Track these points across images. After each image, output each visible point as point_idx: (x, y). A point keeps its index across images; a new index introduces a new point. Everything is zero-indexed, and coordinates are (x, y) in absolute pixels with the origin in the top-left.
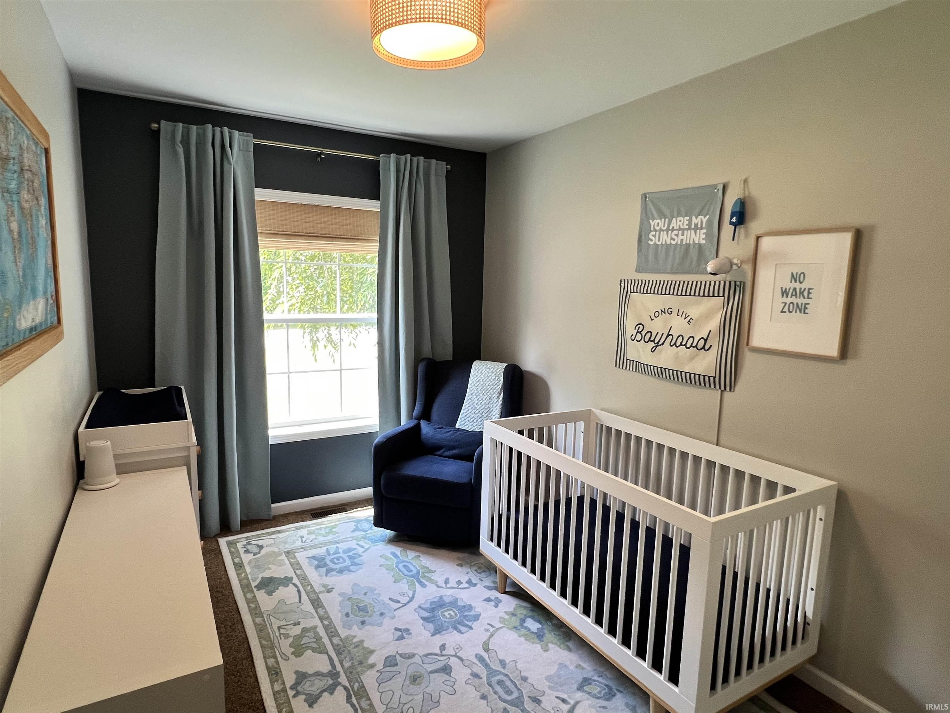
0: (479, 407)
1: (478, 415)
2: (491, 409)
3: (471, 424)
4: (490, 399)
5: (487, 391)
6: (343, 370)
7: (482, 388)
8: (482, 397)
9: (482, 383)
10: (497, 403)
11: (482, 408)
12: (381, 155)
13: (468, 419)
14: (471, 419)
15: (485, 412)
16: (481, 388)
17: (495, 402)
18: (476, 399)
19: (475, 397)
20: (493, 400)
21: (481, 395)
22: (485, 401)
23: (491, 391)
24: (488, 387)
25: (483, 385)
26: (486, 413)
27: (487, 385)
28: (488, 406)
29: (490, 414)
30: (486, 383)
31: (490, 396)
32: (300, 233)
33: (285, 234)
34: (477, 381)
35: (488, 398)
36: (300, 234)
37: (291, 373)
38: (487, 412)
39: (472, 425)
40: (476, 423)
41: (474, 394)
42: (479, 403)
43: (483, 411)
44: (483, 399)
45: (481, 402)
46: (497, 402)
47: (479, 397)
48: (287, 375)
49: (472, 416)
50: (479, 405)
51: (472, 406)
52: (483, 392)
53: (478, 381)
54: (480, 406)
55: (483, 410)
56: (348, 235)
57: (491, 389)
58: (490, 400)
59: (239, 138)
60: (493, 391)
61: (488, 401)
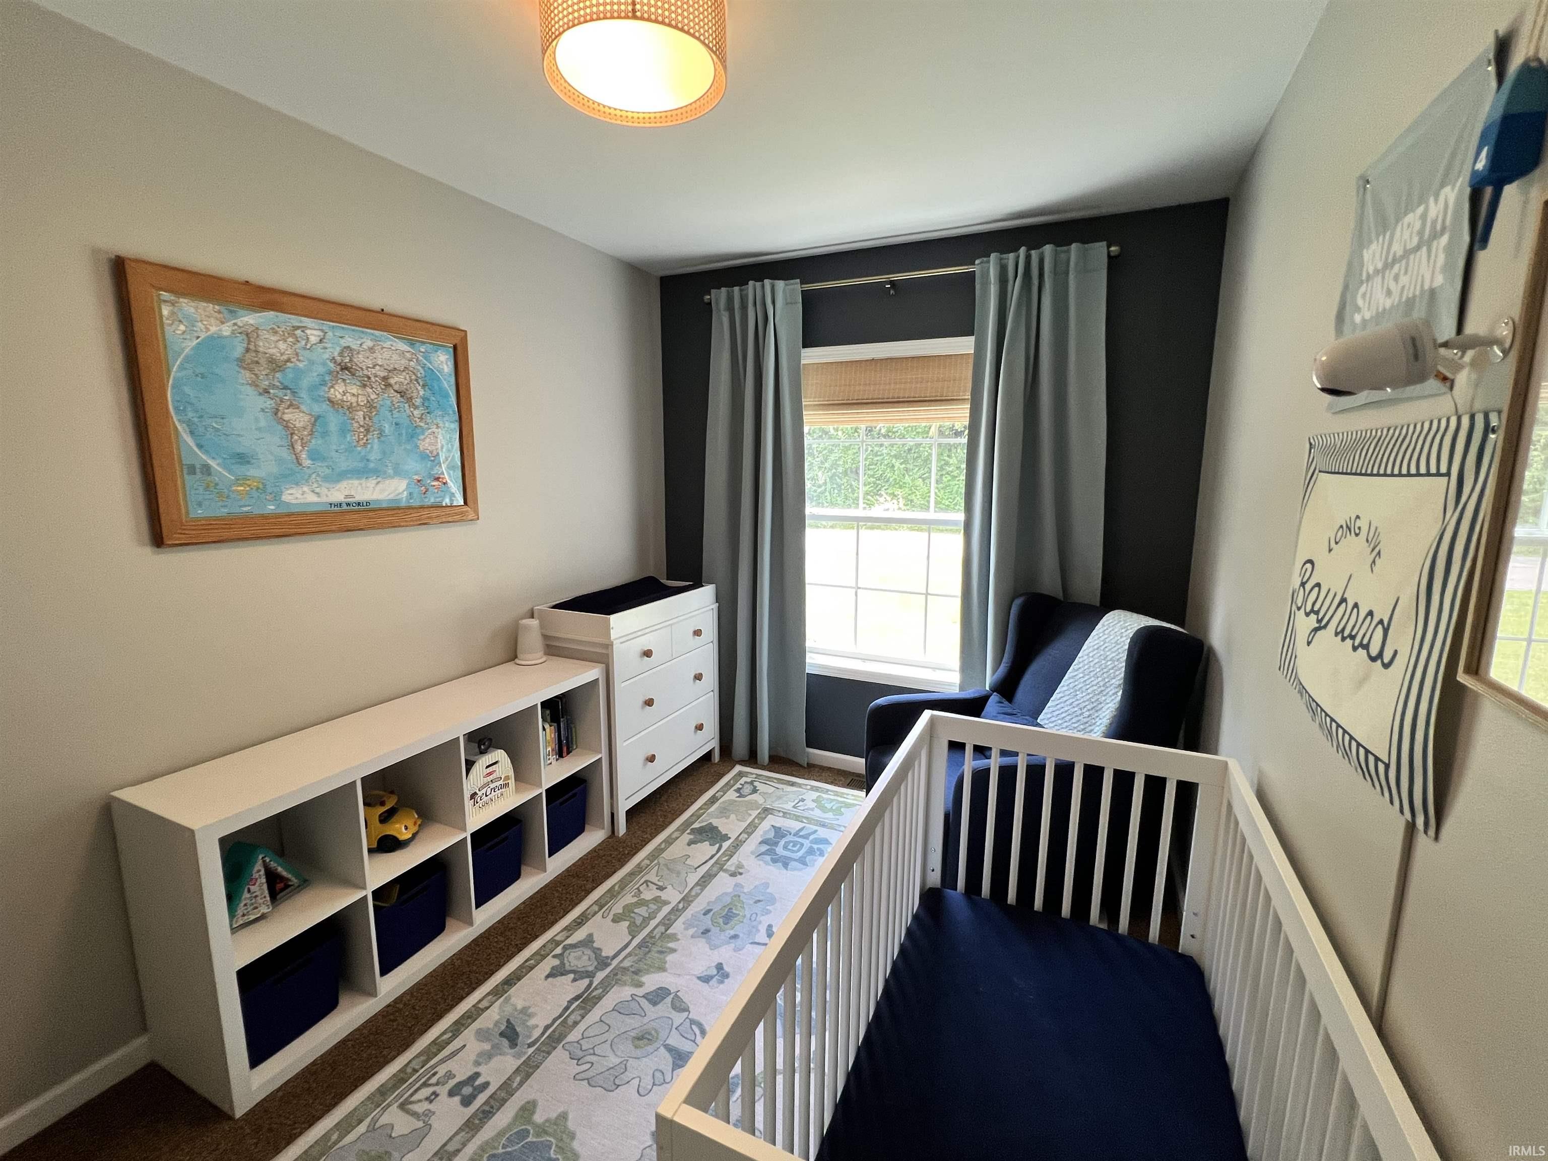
0: (1081, 695)
1: (1076, 709)
2: (1100, 706)
3: (1060, 722)
4: (1103, 686)
5: (1105, 670)
6: (930, 594)
7: (1098, 662)
8: (1093, 679)
9: (1102, 653)
10: (1113, 697)
11: (1085, 699)
12: (977, 262)
13: (1057, 712)
14: (1062, 713)
15: (1089, 707)
16: (1097, 660)
17: (1111, 693)
18: (1082, 680)
19: (1081, 675)
20: (1109, 689)
21: (1092, 674)
22: (1095, 688)
23: (1111, 671)
24: (1109, 663)
25: (1102, 657)
26: (1089, 710)
27: (1109, 658)
28: (1096, 698)
29: (1096, 715)
30: (1108, 653)
31: (1107, 680)
32: (879, 399)
33: (871, 403)
34: (1096, 647)
35: (1102, 684)
36: (875, 401)
37: (860, 588)
38: (1092, 709)
39: (1061, 724)
40: (1068, 724)
41: (1081, 671)
42: (1084, 689)
43: (1084, 704)
44: (1093, 683)
45: (1088, 686)
46: (1114, 694)
47: (1087, 677)
48: (854, 591)
49: (1066, 709)
50: (1082, 693)
51: (1072, 691)
52: (1098, 670)
53: (1098, 648)
54: (1084, 694)
55: (1087, 703)
56: (937, 396)
57: (1112, 668)
58: (1103, 688)
59: (784, 290)
60: (1114, 673)
61: (1099, 690)
